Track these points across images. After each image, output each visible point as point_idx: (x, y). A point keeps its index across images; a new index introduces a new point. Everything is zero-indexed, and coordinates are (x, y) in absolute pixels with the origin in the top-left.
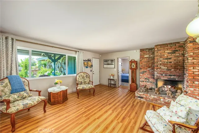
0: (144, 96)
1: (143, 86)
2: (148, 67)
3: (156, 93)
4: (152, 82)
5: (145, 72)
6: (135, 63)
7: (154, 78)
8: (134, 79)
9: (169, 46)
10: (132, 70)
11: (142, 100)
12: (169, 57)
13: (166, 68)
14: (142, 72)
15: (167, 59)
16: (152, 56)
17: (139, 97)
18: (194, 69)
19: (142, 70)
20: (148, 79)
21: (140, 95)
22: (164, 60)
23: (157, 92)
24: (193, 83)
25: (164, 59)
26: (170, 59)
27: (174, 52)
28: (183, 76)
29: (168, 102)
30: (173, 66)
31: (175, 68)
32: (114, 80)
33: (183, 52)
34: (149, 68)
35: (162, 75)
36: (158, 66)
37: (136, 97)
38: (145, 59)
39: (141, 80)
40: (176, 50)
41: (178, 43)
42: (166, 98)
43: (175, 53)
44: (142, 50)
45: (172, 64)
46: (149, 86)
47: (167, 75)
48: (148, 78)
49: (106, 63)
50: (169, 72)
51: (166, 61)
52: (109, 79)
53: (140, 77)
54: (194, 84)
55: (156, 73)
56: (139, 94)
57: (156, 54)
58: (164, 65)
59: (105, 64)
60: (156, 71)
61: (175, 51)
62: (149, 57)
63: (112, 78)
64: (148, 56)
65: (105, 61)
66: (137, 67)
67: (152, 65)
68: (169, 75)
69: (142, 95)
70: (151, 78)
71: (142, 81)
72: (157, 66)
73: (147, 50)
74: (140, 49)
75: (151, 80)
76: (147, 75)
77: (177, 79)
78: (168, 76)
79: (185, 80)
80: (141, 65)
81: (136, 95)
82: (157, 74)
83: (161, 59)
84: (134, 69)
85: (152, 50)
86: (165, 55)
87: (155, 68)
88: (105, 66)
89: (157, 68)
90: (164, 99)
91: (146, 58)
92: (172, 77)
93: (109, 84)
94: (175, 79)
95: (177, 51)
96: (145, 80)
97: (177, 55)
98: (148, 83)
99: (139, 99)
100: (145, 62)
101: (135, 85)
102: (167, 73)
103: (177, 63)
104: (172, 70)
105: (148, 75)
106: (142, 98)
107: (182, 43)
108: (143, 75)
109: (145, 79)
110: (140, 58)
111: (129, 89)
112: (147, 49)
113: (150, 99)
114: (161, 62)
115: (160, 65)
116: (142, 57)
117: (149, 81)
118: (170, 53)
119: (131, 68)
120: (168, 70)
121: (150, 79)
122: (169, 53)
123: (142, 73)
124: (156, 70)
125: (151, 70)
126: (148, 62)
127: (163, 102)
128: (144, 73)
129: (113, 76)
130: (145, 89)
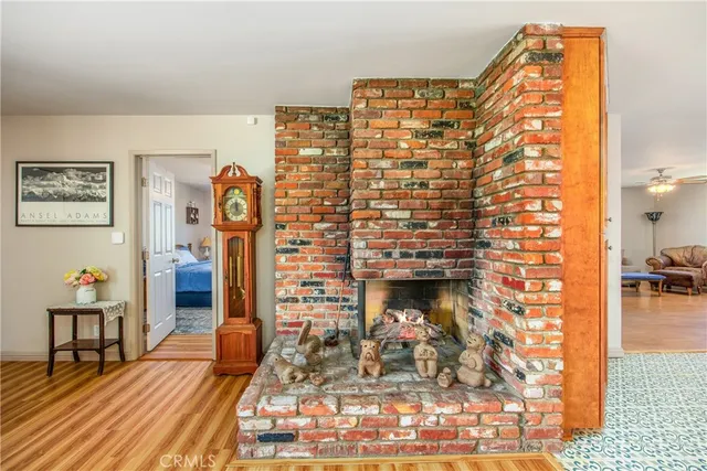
0: (301, 422)
1: (291, 325)
2: (319, 217)
3: (367, 373)
4: (337, 300)
5: (303, 243)
6: (250, 192)
7: (347, 275)
8: (240, 295)
9: (417, 96)
10: (229, 235)
11: (288, 452)
12: (420, 154)
13: (407, 214)
14: (289, 246)
15: (410, 165)
16: (334, 152)
17: (266, 438)
18: (544, 210)
19: (288, 234)
20: (317, 284)
21: (274, 418)
22: (400, 173)
23: (370, 363)
24: (539, 288)
25: (395, 166)
26: (421, 165)
27: (438, 130)
28: (471, 255)
29: (438, 423)
30: (436, 203)
31: (444, 214)
32: (99, 312)
33: (470, 133)
34: (322, 220)
35: (389, 255)
36: (372, 203)
37: (245, 441)
38: (305, 168)
39: (281, 293)
40: (443, 120)
41: (453, 84)
42: (427, 404)
43: (440, 134)
44: (285, 115)
45: (430, 193)
46: (326, 324)
47: (410, 256)
48: (317, 275)
49: (37, 191)
50: (418, 237)
51: (406, 174)
52: (52, 313)
53: (278, 275)
54: (545, 295)
55: (362, 244)
56: (265, 415)
57: (358, 133)
58: (397, 196)
59: (31, 197)
60: (362, 236)
61: (442, 124)
62: (323, 160)
63: (85, 297)
64: (318, 152)
65: (28, 173)
66: (258, 214)
67: (335, 206)
68: (420, 255)
69: (285, 416)
70: (332, 276)
71: (286, 300)
72: (367, 207)
73: (313, 118)
74: (278, 109)
75: (332, 287)
76: (311, 262)
77: (448, 274)
78: (413, 260)
79: (483, 273)
80: (284, 201)
81: (245, 426)
82: (369, 253)
83: (385, 164)
84: (241, 227)
85: (337, 118)
86: (404, 145)
87: (354, 215)
88: (31, 212)
89: (364, 214)
90: (419, 408)
91: (308, 160)
92: (431, 262)
93: (52, 351)
94: (443, 274)
95: (447, 124)
96: (301, 292)
97: (448, 146)
98: (320, 308)
99: (269, 449)
100: (304, 186)
101: (249, 329)
102: (408, 245)
103: (451, 187)
104: (432, 224)
105: (316, 259)
106: (288, 437)
107: (466, 85)
108: (294, 259)
109: (304, 284)
110: (277, 161)
111: (213, 354)
112: (311, 110)
113: (336, 435)
114: (382, 184)
115: (381, 197)
116: (285, 154)
117: (322, 292)
118: (424, 134)
119: (225, 225)
120: (415, 226)
121: (327, 280)
122: (417, 134)
123: (286, 251)
124: (362, 227)
125: (329, 230)
126: (316, 186)
127: (413, 436)
128: (296, 250)
129: (97, 282)
130: (301, 348)
